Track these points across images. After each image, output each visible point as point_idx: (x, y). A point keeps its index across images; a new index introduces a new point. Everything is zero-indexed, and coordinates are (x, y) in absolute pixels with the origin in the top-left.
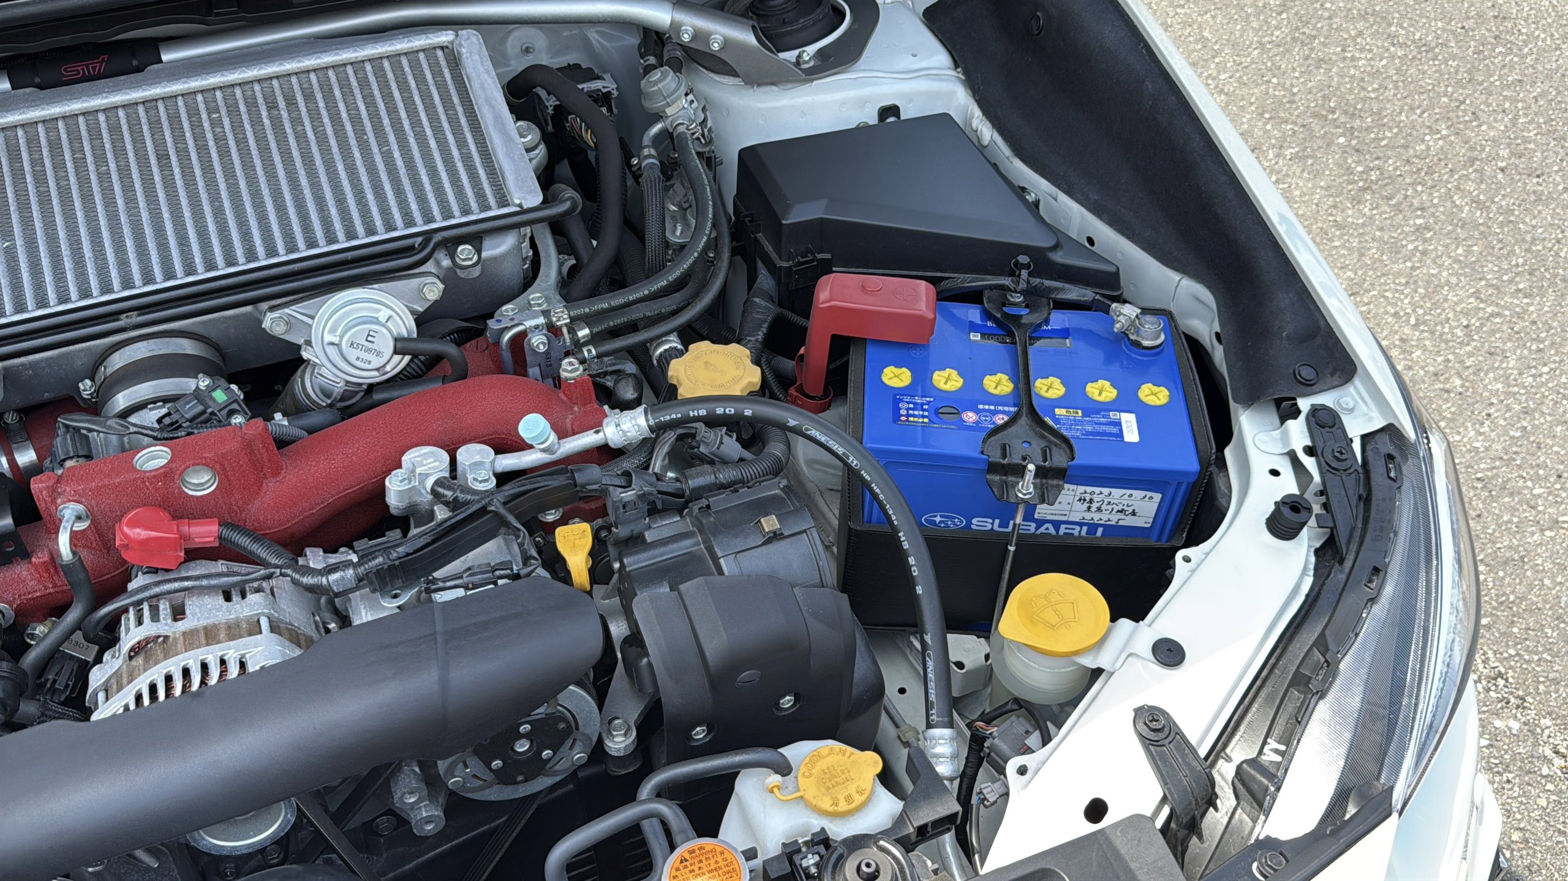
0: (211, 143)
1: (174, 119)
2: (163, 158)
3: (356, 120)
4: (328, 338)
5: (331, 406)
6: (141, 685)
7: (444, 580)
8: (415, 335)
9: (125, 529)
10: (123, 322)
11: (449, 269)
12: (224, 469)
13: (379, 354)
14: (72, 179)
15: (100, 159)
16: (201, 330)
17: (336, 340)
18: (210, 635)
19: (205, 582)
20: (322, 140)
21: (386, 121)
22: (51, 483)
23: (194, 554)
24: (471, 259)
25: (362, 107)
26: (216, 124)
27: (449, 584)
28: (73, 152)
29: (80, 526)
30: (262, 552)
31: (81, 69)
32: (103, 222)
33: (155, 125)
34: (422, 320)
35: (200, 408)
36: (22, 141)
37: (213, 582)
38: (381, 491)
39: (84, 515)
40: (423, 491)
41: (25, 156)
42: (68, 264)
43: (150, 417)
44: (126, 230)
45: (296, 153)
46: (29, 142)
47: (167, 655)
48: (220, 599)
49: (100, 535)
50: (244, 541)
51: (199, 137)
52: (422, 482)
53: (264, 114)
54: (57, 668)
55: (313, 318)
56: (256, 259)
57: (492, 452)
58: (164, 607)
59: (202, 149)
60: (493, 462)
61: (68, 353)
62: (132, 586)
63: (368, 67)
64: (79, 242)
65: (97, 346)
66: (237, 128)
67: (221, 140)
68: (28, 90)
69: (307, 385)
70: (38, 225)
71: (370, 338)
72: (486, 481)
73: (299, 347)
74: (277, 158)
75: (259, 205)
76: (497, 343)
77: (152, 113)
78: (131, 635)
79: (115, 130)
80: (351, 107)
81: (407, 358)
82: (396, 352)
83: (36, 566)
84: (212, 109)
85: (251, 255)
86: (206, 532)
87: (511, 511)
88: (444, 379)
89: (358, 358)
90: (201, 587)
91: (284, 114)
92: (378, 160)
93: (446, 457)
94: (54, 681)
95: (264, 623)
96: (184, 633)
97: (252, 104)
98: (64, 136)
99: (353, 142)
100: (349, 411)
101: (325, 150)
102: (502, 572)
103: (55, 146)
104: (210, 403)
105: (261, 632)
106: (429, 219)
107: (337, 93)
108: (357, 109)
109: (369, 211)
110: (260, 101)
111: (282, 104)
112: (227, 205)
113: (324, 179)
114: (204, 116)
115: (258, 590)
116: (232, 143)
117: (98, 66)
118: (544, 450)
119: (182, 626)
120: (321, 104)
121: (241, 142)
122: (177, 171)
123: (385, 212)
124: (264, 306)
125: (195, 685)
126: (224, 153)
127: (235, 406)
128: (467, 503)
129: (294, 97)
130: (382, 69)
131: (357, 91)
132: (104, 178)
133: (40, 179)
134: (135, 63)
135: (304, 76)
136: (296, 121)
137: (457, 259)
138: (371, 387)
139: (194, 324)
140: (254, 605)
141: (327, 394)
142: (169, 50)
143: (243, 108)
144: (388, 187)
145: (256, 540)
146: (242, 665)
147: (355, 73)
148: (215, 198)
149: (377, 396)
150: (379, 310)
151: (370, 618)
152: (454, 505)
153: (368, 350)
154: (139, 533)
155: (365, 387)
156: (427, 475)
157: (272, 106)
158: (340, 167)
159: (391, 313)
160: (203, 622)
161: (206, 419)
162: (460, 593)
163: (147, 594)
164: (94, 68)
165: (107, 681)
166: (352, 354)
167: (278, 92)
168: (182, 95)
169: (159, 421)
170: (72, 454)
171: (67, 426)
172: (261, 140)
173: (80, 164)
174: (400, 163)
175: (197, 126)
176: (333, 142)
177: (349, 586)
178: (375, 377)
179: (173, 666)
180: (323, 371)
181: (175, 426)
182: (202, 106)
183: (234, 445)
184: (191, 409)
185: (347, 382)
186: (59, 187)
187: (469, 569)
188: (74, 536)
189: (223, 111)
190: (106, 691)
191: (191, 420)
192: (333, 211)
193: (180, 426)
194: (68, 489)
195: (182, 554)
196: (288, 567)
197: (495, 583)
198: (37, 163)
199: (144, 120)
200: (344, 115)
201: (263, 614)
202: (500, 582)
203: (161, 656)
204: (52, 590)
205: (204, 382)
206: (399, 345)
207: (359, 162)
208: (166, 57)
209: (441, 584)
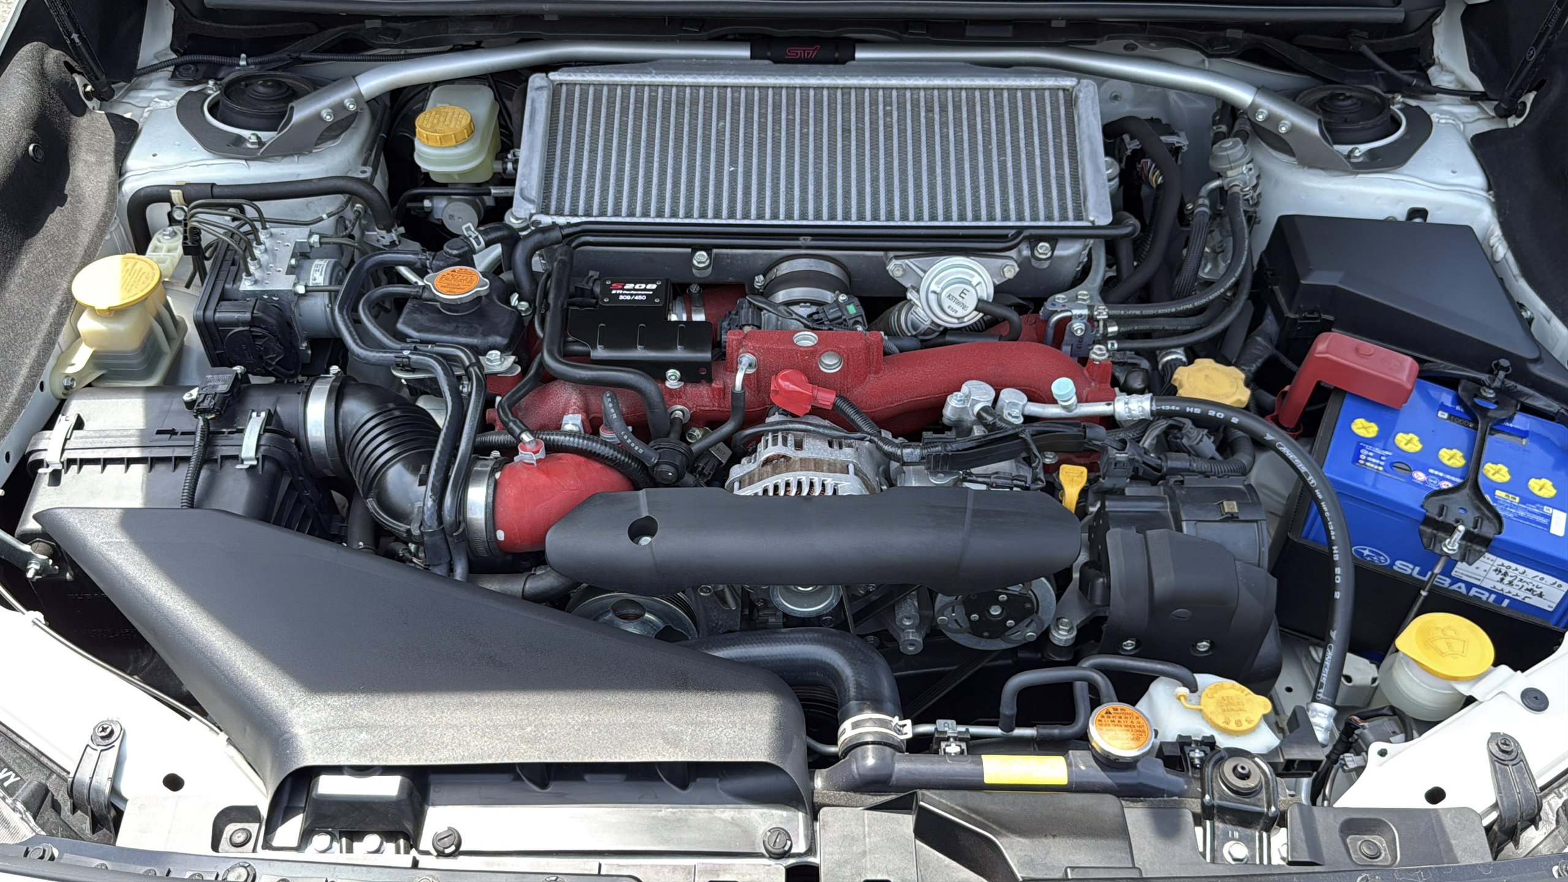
0: (881, 128)
1: (860, 105)
2: (846, 131)
3: (987, 133)
4: (933, 287)
5: (915, 336)
6: (769, 483)
7: (978, 476)
8: (991, 300)
9: (780, 381)
10: (801, 241)
11: (1027, 258)
12: (848, 359)
13: (964, 307)
14: (783, 133)
15: (804, 123)
16: (844, 261)
17: (938, 290)
18: (818, 465)
19: (821, 430)
20: (959, 142)
21: (1008, 138)
22: (740, 337)
23: (816, 411)
24: (1046, 254)
25: (993, 124)
26: (888, 114)
27: (980, 479)
28: (788, 114)
29: (751, 371)
30: (859, 421)
31: (800, 52)
32: (797, 168)
33: (846, 106)
34: (999, 290)
35: (839, 314)
36: (756, 98)
37: (827, 432)
38: (942, 403)
39: (753, 365)
40: (971, 413)
41: (756, 109)
42: (768, 193)
43: (804, 311)
44: (811, 177)
45: (938, 148)
46: (760, 100)
47: (788, 469)
48: (826, 445)
49: (758, 381)
50: (850, 411)
51: (874, 122)
52: (973, 406)
53: (923, 114)
54: (706, 460)
55: (925, 272)
56: (893, 219)
57: (1026, 398)
58: (791, 439)
59: (874, 131)
60: (1024, 406)
61: (757, 254)
62: (769, 420)
63: (1005, 94)
64: (778, 179)
65: (776, 254)
66: (902, 120)
67: (888, 127)
68: (767, 62)
69: (902, 317)
70: (755, 160)
71: (963, 295)
72: (1017, 417)
73: (905, 290)
74: (924, 149)
75: (903, 181)
76: (1046, 321)
77: (846, 97)
78: (766, 451)
79: (819, 103)
80: (986, 122)
81: (981, 315)
82: (976, 309)
83: (713, 390)
84: (887, 103)
85: (890, 216)
86: (827, 398)
87: (1035, 441)
88: (1001, 338)
89: (949, 307)
90: (819, 433)
91: (937, 117)
92: (995, 165)
93: (993, 394)
94: (703, 469)
95: (851, 468)
96: (801, 459)
97: (915, 105)
98: (784, 101)
99: (980, 148)
100: (925, 344)
101: (959, 151)
102: (1019, 483)
103: (777, 107)
104: (845, 312)
105: (848, 473)
106: (1020, 218)
107: (978, 109)
108: (989, 124)
109: (979, 202)
110: (922, 104)
111: (937, 109)
112: (882, 175)
113: (953, 171)
114: (881, 107)
115: (850, 446)
116: (895, 131)
117: (811, 52)
118: (1064, 407)
119: (801, 454)
120: (965, 115)
121: (902, 131)
122: (853, 143)
123: (990, 205)
124: (891, 254)
125: (805, 493)
126: (888, 137)
127: (860, 319)
128: (1000, 428)
129: (946, 106)
130: (1015, 97)
131: (992, 111)
132: (804, 136)
133: (763, 129)
134: (837, 55)
135: (958, 91)
136: (944, 124)
137: (1036, 253)
138: (946, 331)
139: (843, 255)
140: (846, 454)
141: (915, 327)
142: (863, 49)
143: (909, 107)
144: (997, 188)
145: (858, 412)
146: (835, 491)
147: (995, 97)
148: (875, 169)
149: (948, 338)
150: (973, 276)
151: (917, 485)
152: (991, 428)
153: (958, 303)
154: (785, 384)
155: (941, 329)
156: (978, 402)
157: (930, 110)
158: (967, 166)
159: (980, 279)
160: (814, 456)
161: (840, 322)
162: (983, 487)
163: (783, 427)
164: (808, 54)
165: (743, 476)
166: (946, 303)
167: (936, 100)
168: (870, 88)
169: (810, 316)
170: (750, 322)
171: (750, 303)
172: (916, 133)
173: (790, 123)
174: (1010, 171)
175: (874, 113)
176: (966, 145)
177: (914, 460)
178: (954, 323)
179: (792, 477)
180: (919, 310)
181: (820, 322)
182: (881, 99)
183: (860, 345)
184: (833, 313)
185: (933, 322)
186: (773, 137)
187: (997, 473)
188: (746, 376)
189: (895, 106)
190: (740, 482)
191: (831, 321)
192: (954, 197)
193: (823, 323)
194: (750, 344)
195: (810, 407)
196: (875, 436)
197: (1011, 488)
198: (763, 115)
199: (839, 101)
200: (979, 127)
201: (852, 462)
202: (1015, 489)
203: (784, 469)
204: (716, 408)
205: (842, 298)
206: (980, 304)
207: (981, 164)
208: (859, 55)
209: (974, 478)
